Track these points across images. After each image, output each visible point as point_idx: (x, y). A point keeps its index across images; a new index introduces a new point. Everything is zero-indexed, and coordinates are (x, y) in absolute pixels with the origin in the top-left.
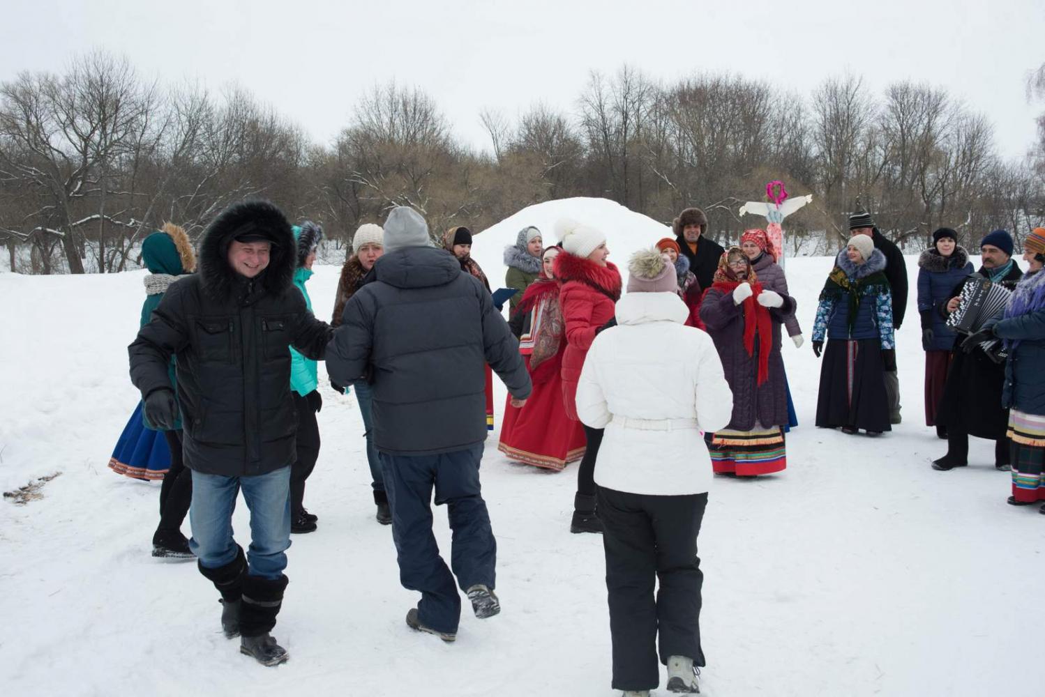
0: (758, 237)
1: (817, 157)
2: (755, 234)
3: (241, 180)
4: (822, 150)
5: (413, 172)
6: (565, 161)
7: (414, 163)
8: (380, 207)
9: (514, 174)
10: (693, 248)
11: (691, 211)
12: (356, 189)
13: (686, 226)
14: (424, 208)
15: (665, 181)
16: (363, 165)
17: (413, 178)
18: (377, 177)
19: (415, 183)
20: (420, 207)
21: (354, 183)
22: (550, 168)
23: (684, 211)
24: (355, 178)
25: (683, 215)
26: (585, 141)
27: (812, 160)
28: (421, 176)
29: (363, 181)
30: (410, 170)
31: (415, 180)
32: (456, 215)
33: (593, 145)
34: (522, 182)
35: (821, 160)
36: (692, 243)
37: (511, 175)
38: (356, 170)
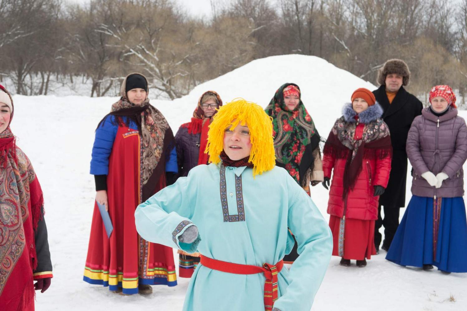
0: (447, 93)
1: (456, 33)
2: (444, 90)
3: (13, 25)
4: (461, 27)
5: (149, 28)
6: (265, 26)
7: (150, 20)
8: (121, 53)
9: (229, 33)
10: (391, 98)
11: (395, 61)
12: (103, 38)
13: (388, 76)
14: (157, 56)
15: (342, 45)
16: (108, 19)
17: (149, 33)
18: (120, 30)
19: (151, 36)
20: (154, 55)
21: (101, 33)
22: (253, 30)
23: (389, 61)
24: (103, 29)
25: (387, 64)
26: (279, 12)
27: (453, 36)
28: (156, 31)
29: (109, 32)
30: (148, 26)
31: (151, 34)
32: (182, 63)
33: (285, 15)
34: (235, 40)
35: (459, 36)
36: (390, 92)
37: (226, 34)
38: (103, 23)
